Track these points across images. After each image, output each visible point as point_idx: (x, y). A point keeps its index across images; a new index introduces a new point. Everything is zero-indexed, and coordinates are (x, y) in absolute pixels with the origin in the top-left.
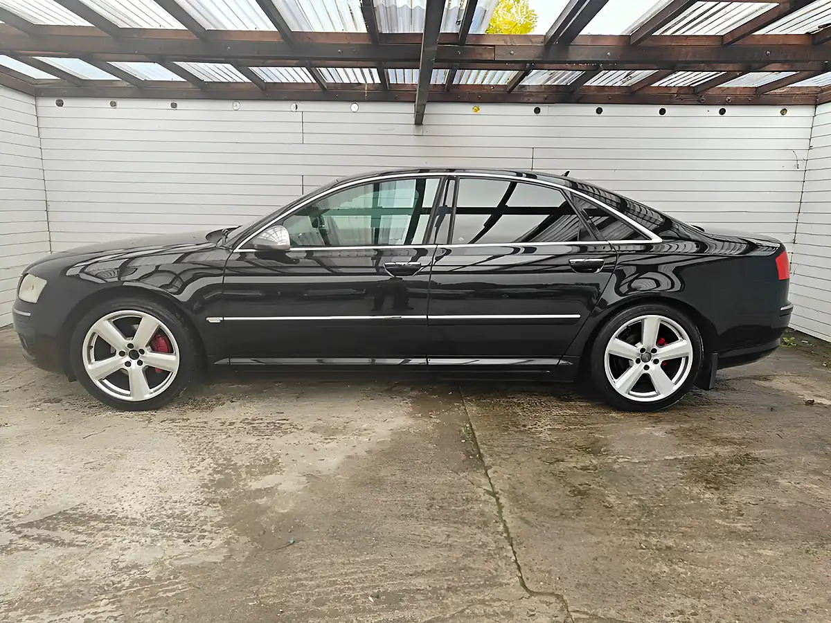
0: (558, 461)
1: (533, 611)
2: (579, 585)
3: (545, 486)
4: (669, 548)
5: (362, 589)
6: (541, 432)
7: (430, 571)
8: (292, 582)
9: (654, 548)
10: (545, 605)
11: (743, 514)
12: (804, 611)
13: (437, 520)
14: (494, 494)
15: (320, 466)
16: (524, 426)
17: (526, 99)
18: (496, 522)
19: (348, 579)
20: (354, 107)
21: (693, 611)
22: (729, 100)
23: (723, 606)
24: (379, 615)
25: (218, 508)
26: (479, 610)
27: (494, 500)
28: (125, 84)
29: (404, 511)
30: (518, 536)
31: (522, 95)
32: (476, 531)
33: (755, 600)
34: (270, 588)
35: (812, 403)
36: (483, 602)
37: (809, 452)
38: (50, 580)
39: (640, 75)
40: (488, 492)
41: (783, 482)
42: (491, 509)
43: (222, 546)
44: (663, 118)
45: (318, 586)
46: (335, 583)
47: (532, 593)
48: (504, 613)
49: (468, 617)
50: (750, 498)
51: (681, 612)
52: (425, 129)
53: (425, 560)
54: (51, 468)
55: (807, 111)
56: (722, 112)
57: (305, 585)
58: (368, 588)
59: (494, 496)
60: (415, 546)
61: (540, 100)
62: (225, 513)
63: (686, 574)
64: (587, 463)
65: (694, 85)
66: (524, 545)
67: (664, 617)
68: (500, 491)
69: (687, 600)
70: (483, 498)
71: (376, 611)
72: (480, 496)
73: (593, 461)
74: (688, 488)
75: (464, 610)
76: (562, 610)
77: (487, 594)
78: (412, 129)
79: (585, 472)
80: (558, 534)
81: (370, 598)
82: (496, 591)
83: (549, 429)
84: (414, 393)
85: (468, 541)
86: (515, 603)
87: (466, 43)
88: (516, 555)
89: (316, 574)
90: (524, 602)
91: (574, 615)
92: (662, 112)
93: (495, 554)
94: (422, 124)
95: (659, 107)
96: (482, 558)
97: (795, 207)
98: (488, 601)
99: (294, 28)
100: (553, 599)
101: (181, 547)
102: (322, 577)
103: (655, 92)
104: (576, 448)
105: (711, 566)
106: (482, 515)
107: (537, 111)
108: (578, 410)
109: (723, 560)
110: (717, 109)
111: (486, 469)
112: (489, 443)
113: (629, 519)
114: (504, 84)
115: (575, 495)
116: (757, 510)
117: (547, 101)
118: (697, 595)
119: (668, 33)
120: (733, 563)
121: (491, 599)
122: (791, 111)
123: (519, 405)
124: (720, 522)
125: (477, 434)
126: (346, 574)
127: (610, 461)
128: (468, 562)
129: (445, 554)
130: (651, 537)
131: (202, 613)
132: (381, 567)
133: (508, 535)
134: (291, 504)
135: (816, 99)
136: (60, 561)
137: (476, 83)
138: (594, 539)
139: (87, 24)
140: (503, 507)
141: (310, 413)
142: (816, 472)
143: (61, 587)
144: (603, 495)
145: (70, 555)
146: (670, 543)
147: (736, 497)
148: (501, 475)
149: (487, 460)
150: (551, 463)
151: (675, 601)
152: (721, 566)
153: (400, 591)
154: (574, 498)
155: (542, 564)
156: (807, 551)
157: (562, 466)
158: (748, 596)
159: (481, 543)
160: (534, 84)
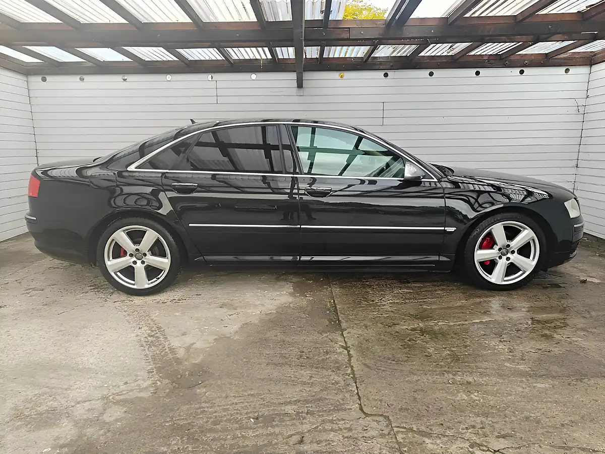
0: (395, 325)
1: (367, 427)
2: (401, 409)
3: (384, 342)
4: (469, 383)
5: (247, 413)
6: (384, 305)
7: (295, 401)
8: (198, 409)
9: (459, 383)
10: (375, 423)
11: (525, 360)
12: (563, 425)
13: (304, 366)
14: (346, 348)
15: (225, 331)
16: (373, 301)
17: (377, 67)
18: (346, 367)
19: (237, 407)
20: (254, 76)
21: (482, 426)
22: (526, 63)
23: (503, 422)
24: (258, 430)
25: (149, 361)
26: (328, 426)
27: (346, 352)
28: (90, 64)
29: (281, 361)
30: (361, 377)
31: (375, 64)
32: (331, 373)
33: (527, 418)
34: (182, 414)
35: (584, 282)
36: (332, 421)
37: (579, 316)
38: (29, 410)
39: (460, 47)
40: (342, 347)
41: (557, 337)
42: (343, 358)
43: (150, 386)
44: (478, 78)
45: (216, 412)
46: (228, 410)
47: (367, 415)
48: (345, 429)
49: (320, 432)
50: (531, 348)
51: (474, 427)
52: (306, 91)
53: (293, 393)
54: (34, 335)
55: (584, 70)
56: (522, 72)
57: (206, 412)
58: (251, 412)
59: (346, 350)
60: (287, 384)
61: (388, 67)
62: (154, 364)
63: (479, 400)
64: (416, 326)
65: (500, 53)
66: (364, 382)
67: (460, 430)
68: (351, 346)
69: (478, 418)
70: (339, 351)
71: (255, 428)
72: (336, 349)
73: (420, 324)
74: (487, 342)
75: (318, 426)
76: (387, 426)
77: (335, 416)
78: (295, 91)
79: (413, 332)
80: (390, 375)
81: (252, 420)
82: (341, 414)
83: (391, 303)
84: (295, 280)
85: (324, 380)
86: (354, 422)
87: (329, 27)
88: (358, 389)
89: (215, 403)
90: (361, 421)
91: (396, 429)
92: (478, 73)
93: (343, 389)
94: (302, 87)
95: (475, 70)
96: (334, 391)
97: (577, 141)
98: (335, 420)
99: (205, 19)
100: (381, 419)
101: (121, 387)
102: (218, 406)
103: (471, 59)
104: (409, 315)
105: (498, 395)
106: (337, 362)
107: (386, 75)
108: (413, 289)
109: (507, 391)
110: (517, 70)
111: (342, 331)
112: (346, 313)
113: (442, 363)
114: (361, 56)
115: (405, 348)
116: (536, 355)
117: (392, 68)
118: (486, 415)
119: (476, 15)
120: (515, 393)
121: (338, 419)
122: (572, 70)
123: (370, 286)
124: (508, 365)
125: (338, 307)
126: (236, 404)
127: (433, 324)
128: (324, 394)
129: (308, 389)
130: (457, 376)
131: (133, 431)
132: (261, 398)
133: (354, 376)
134: (201, 357)
135: (591, 60)
136: (36, 397)
137: (340, 57)
138: (415, 378)
139: (58, 21)
140: (352, 356)
141: (220, 295)
142: (583, 329)
143: (35, 415)
144: (425, 348)
145: (43, 394)
146: (470, 379)
147: (521, 348)
148: (353, 334)
149: (344, 325)
150: (389, 326)
151: (469, 419)
152: (505, 394)
153: (273, 415)
154: (404, 350)
155: (376, 395)
156: (569, 384)
157: (397, 328)
158: (523, 415)
159: (334, 382)
160: (383, 55)
